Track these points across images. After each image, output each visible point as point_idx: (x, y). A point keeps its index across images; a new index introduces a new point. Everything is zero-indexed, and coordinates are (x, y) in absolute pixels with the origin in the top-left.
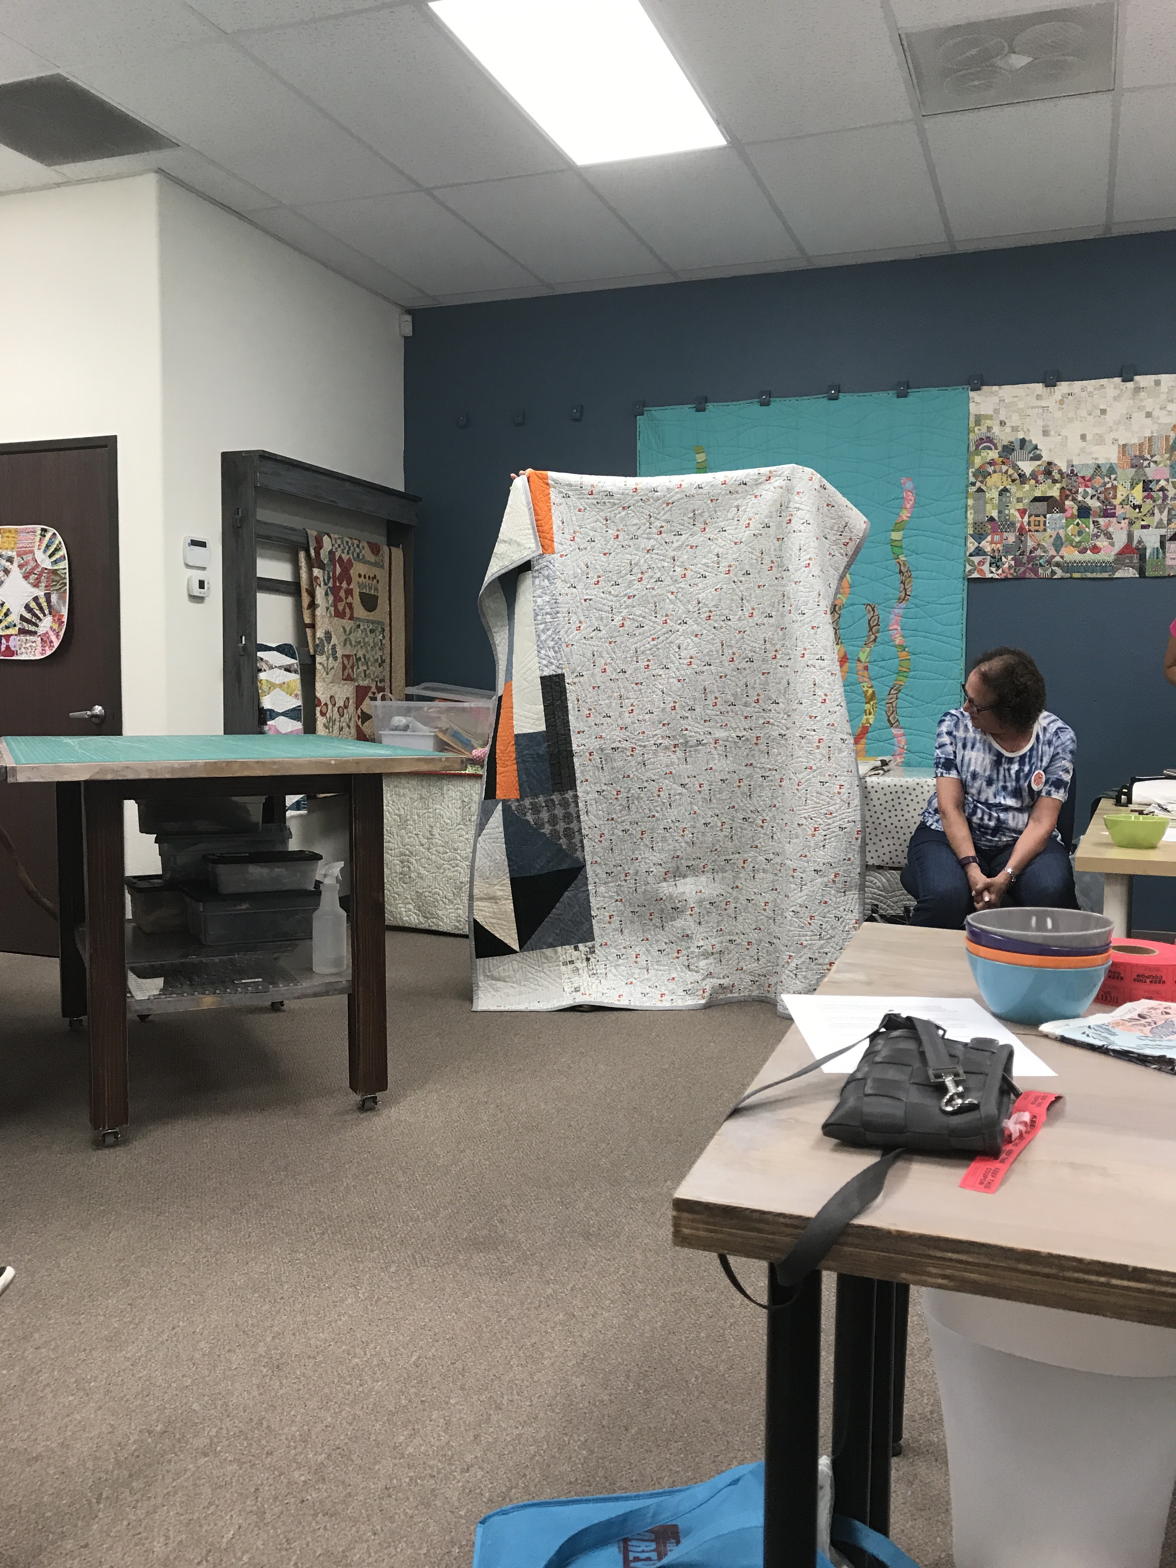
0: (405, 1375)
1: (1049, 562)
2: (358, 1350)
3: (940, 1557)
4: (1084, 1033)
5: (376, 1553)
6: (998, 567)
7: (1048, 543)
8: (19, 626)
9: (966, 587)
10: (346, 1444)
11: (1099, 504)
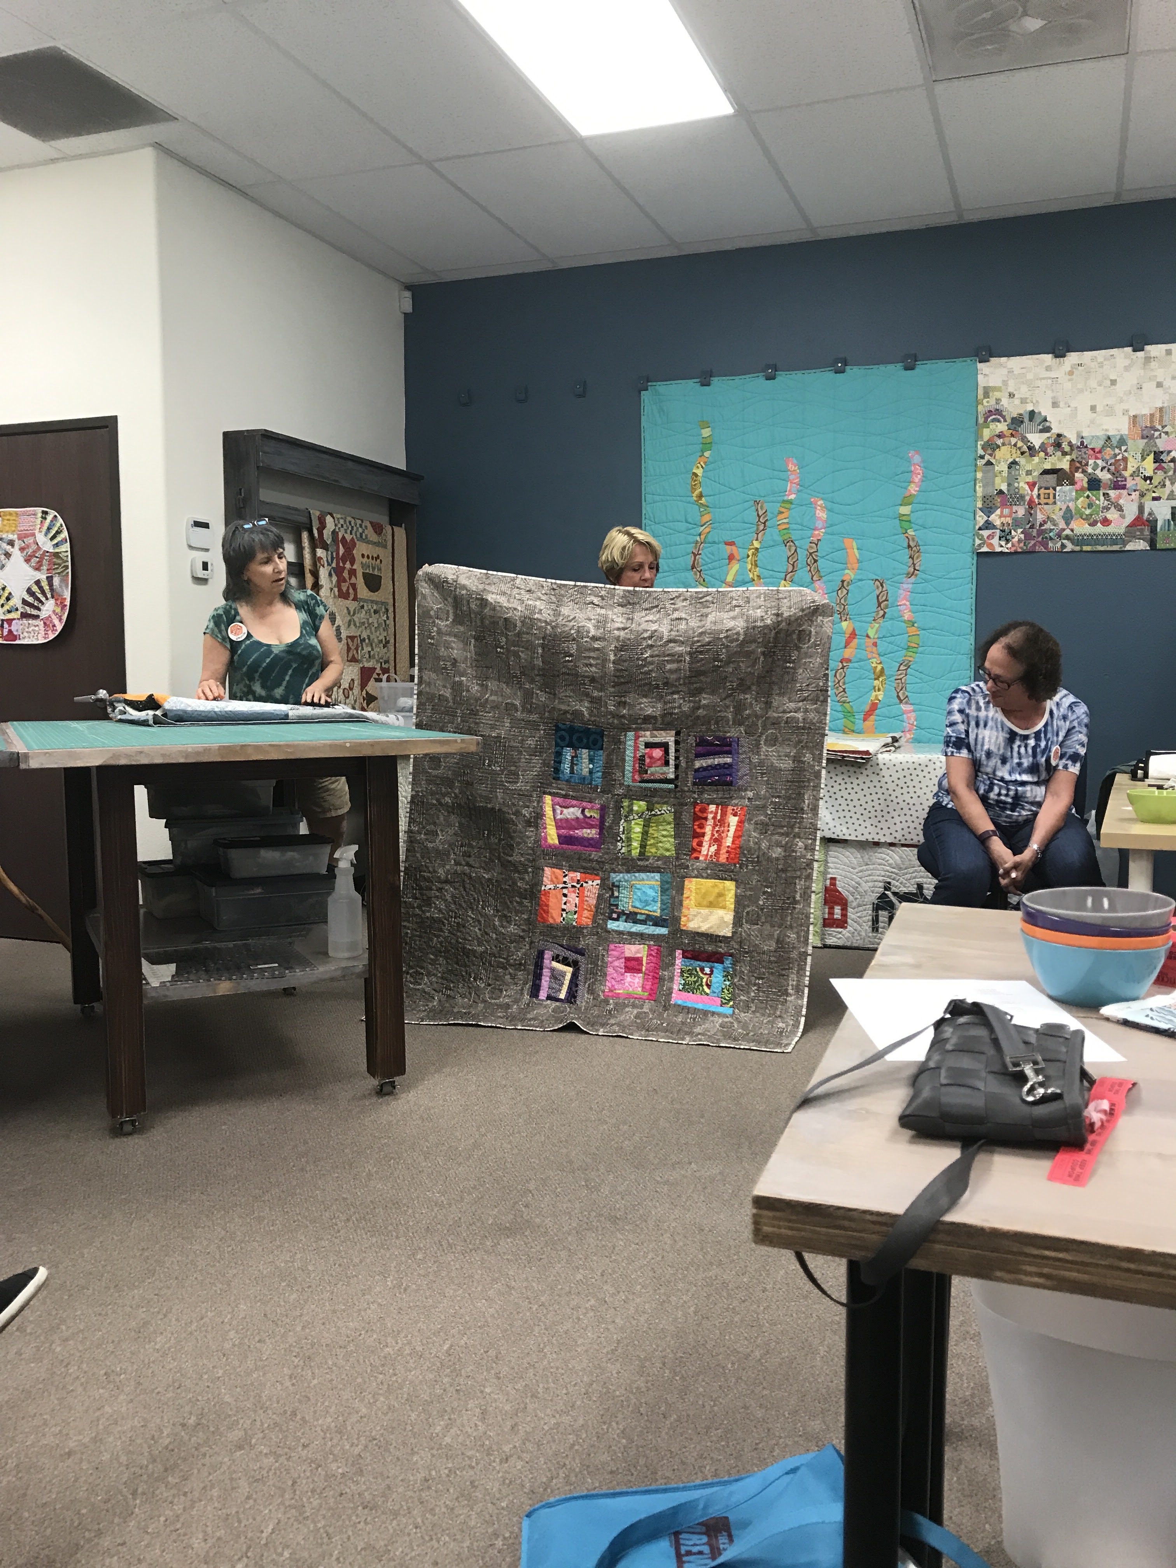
0: (439, 1364)
1: (1059, 535)
2: (389, 1340)
3: (989, 1543)
4: (1147, 1016)
5: (418, 1546)
6: (1007, 541)
7: (1057, 516)
8: (21, 610)
9: (975, 562)
10: (382, 1435)
11: (1109, 476)
